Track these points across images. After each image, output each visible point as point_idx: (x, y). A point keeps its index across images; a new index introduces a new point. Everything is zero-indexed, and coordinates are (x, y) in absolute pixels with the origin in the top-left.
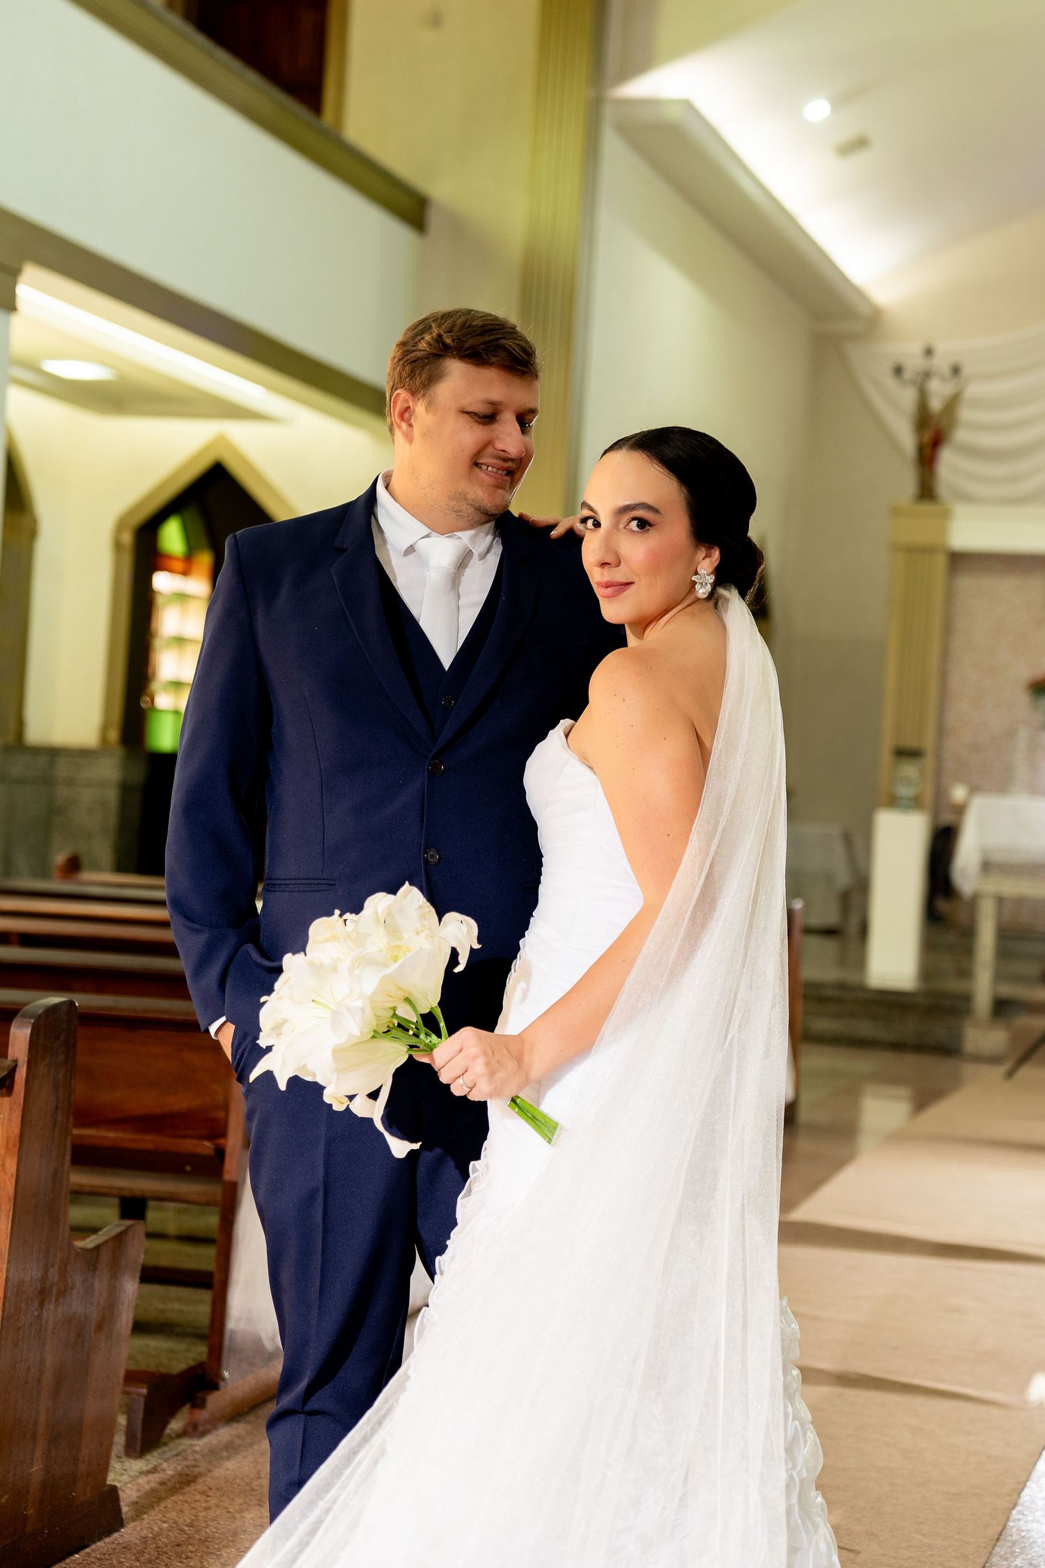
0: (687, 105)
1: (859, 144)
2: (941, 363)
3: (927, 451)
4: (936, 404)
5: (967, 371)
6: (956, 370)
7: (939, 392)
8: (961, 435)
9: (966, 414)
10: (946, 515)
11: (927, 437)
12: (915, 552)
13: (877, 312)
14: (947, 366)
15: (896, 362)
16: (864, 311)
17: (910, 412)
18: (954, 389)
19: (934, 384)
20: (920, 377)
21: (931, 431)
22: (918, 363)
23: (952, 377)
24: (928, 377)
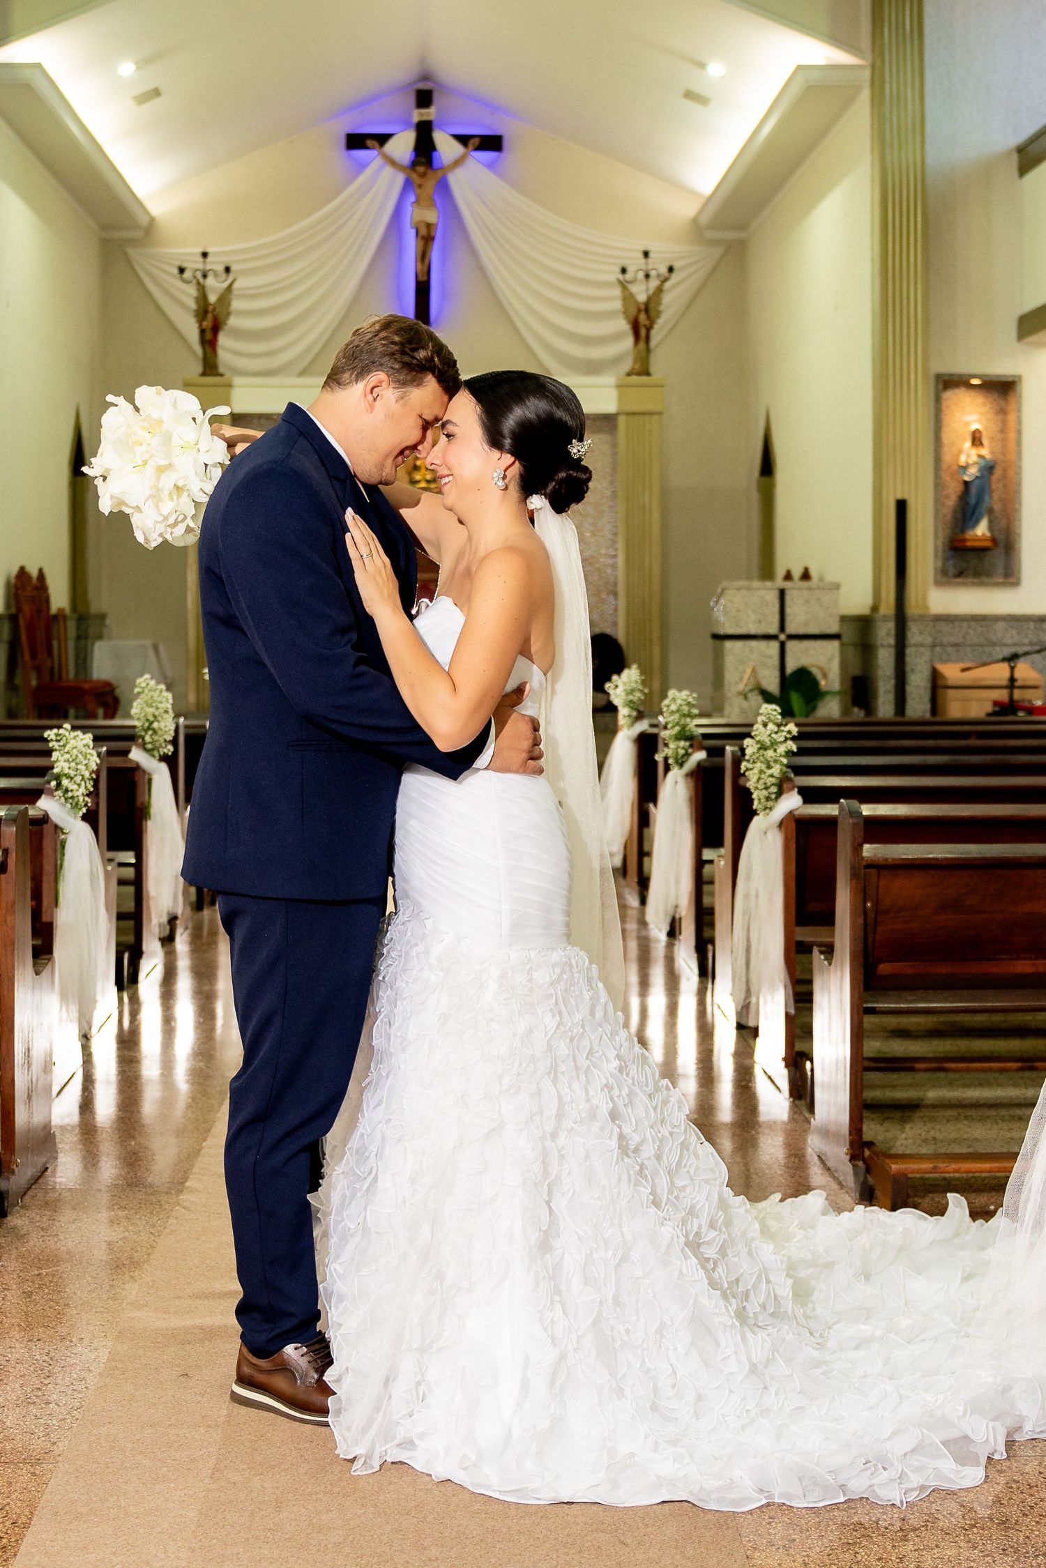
0: (39, 66)
1: (156, 93)
2: (215, 264)
3: (209, 336)
4: (212, 298)
5: (233, 268)
6: (227, 270)
7: (215, 286)
8: (232, 321)
9: (236, 304)
10: (229, 386)
11: (207, 324)
13: (152, 220)
14: (220, 268)
15: (178, 263)
16: (144, 221)
17: (193, 305)
18: (226, 285)
19: (210, 282)
20: (199, 275)
21: (210, 316)
22: (195, 264)
23: (224, 275)
24: (205, 276)
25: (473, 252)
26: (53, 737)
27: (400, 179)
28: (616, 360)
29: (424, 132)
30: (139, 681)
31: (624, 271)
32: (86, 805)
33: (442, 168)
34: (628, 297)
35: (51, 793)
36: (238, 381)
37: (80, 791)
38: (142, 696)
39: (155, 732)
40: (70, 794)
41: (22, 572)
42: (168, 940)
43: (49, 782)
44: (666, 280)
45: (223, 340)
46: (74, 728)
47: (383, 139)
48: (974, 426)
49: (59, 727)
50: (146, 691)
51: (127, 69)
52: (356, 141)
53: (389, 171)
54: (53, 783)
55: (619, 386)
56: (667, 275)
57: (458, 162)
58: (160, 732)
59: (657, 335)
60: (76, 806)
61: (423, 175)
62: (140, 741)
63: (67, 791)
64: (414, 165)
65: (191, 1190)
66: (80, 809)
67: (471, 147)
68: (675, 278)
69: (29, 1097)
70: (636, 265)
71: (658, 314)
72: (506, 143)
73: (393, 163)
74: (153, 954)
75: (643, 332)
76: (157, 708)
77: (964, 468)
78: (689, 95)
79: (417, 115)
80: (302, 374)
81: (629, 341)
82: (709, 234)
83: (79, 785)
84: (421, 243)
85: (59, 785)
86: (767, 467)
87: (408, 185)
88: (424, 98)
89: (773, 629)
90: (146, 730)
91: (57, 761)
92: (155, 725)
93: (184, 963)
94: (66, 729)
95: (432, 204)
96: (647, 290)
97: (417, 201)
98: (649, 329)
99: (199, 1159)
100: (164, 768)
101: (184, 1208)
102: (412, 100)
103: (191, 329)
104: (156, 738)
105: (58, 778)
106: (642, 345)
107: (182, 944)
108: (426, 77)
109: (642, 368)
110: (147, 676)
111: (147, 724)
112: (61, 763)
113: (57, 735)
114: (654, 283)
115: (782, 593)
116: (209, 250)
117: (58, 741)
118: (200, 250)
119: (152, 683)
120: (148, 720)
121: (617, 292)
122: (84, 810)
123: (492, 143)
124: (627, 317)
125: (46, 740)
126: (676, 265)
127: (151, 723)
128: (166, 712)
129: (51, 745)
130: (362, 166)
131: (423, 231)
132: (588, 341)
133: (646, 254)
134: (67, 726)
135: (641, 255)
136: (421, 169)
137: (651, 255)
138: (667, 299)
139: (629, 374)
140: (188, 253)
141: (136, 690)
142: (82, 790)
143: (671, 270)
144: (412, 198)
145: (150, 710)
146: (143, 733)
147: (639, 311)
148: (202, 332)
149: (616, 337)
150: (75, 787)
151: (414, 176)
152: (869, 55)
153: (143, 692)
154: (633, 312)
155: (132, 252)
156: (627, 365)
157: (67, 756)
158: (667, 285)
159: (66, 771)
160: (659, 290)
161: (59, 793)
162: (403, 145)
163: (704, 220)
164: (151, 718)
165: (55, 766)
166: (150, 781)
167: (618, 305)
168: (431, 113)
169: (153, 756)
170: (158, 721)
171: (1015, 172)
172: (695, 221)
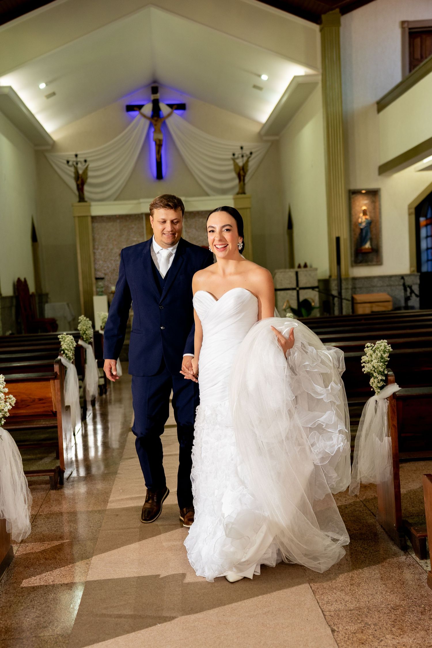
0: (10, 88)
1: (54, 94)
2: (81, 159)
3: (80, 187)
4: (81, 172)
7: (81, 168)
8: (89, 180)
9: (90, 174)
10: (90, 206)
11: (79, 182)
12: (82, 218)
13: (54, 142)
14: (82, 160)
15: (66, 159)
16: (51, 142)
17: (73, 175)
18: (85, 167)
19: (79, 165)
20: (75, 163)
21: (80, 180)
22: (72, 159)
23: (84, 163)
24: (77, 164)
25: (177, 149)
26: (61, 337)
27: (148, 122)
28: (233, 188)
29: (156, 103)
30: (80, 318)
31: (234, 155)
32: (73, 358)
33: (163, 117)
34: (236, 165)
35: (61, 355)
36: (93, 203)
37: (70, 354)
38: (81, 322)
39: (86, 334)
40: (68, 355)
41: (19, 280)
42: (93, 404)
43: (61, 352)
44: (249, 158)
45: (86, 188)
46: (67, 334)
47: (140, 107)
48: (364, 208)
49: (62, 334)
50: (83, 321)
51: (42, 86)
52: (130, 108)
53: (143, 120)
54: (62, 352)
55: (235, 199)
56: (249, 155)
57: (169, 115)
58: (88, 334)
59: (247, 179)
60: (70, 359)
61: (156, 121)
62: (82, 338)
63: (66, 354)
64: (153, 116)
65: (119, 474)
66: (71, 360)
67: (174, 108)
68: (253, 156)
69: (67, 449)
70: (238, 153)
71: (247, 170)
72: (187, 106)
73: (144, 116)
74: (89, 410)
75: (242, 178)
76: (87, 326)
77: (361, 223)
78: (255, 87)
79: (153, 97)
80: (116, 200)
81: (237, 181)
82: (265, 138)
83: (70, 352)
84: (157, 148)
85: (64, 353)
86: (290, 225)
87: (151, 125)
88: (155, 90)
89: (294, 286)
90: (84, 334)
91: (63, 345)
92: (87, 332)
93: (98, 413)
94: (64, 334)
95: (160, 131)
96: (243, 161)
97: (155, 131)
98: (244, 176)
99: (120, 466)
100: (90, 346)
101: (119, 478)
102: (150, 91)
103: (73, 185)
104: (87, 336)
105: (63, 350)
106: (242, 183)
107: (97, 407)
108: (155, 82)
109: (242, 192)
110: (83, 316)
111: (84, 332)
112: (64, 346)
113: (62, 336)
114: (245, 159)
115: (297, 273)
116: (78, 153)
117: (62, 338)
118: (74, 153)
119: (85, 318)
120: (84, 331)
121: (231, 162)
122: (72, 360)
123: (182, 107)
124: (236, 172)
125: (59, 339)
126: (253, 151)
127: (85, 332)
128: (90, 328)
129: (60, 340)
130: (133, 118)
131: (158, 143)
132: (221, 181)
133: (242, 148)
134: (65, 333)
135: (239, 148)
136: (156, 118)
137: (244, 148)
138: (250, 164)
139: (238, 194)
140: (70, 154)
141: (79, 321)
142: (71, 354)
143: (251, 153)
144: (152, 130)
145: (85, 327)
146: (82, 335)
147: (240, 170)
148: (78, 185)
149: (232, 180)
150: (69, 353)
151: (153, 121)
152: (321, 71)
153: (81, 321)
154: (238, 170)
155: (47, 155)
156: (237, 190)
157: (66, 343)
158: (250, 159)
159: (66, 348)
160: (247, 161)
161: (64, 355)
162: (148, 109)
163: (263, 132)
164: (85, 330)
165: (62, 346)
166: (86, 351)
167: (232, 167)
168: (158, 96)
169: (86, 342)
170: (88, 331)
171: (376, 112)
172: (259, 133)
